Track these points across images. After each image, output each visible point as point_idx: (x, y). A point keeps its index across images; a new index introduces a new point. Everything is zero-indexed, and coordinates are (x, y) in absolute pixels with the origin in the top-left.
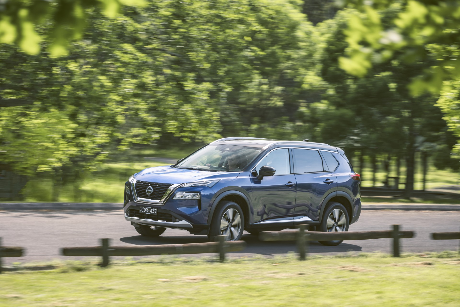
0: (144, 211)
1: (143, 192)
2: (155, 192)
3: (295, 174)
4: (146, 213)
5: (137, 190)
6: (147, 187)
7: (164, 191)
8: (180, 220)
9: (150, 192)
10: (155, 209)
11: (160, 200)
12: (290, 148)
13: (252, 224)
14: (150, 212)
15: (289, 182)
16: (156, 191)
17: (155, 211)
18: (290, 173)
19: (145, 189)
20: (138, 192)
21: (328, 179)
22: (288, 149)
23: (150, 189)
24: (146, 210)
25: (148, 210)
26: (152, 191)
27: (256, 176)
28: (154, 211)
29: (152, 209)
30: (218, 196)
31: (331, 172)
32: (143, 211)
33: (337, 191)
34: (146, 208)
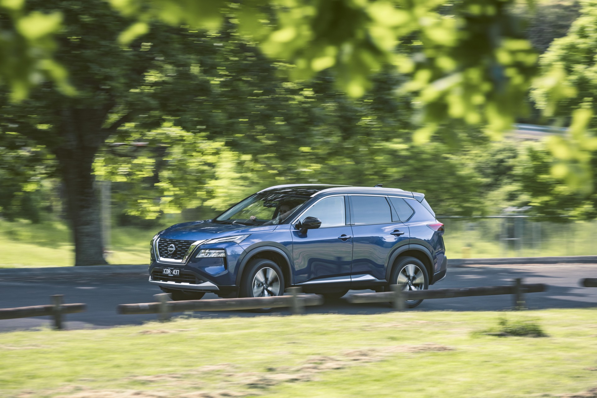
0: (167, 273)
1: (165, 251)
2: (177, 251)
3: (352, 225)
4: (169, 275)
5: (160, 249)
6: (169, 245)
7: (186, 249)
8: (204, 282)
9: (172, 251)
10: (178, 270)
11: (182, 259)
12: (347, 195)
13: (294, 284)
14: (173, 273)
15: (343, 235)
16: (178, 249)
17: (178, 271)
18: (346, 225)
19: (166, 248)
20: (161, 251)
21: (398, 231)
22: (344, 196)
23: (172, 247)
24: (169, 271)
25: (171, 272)
26: (174, 249)
27: (299, 229)
28: (176, 272)
29: (174, 271)
30: (247, 253)
31: (402, 222)
32: (165, 273)
33: (409, 244)
34: (168, 269)
